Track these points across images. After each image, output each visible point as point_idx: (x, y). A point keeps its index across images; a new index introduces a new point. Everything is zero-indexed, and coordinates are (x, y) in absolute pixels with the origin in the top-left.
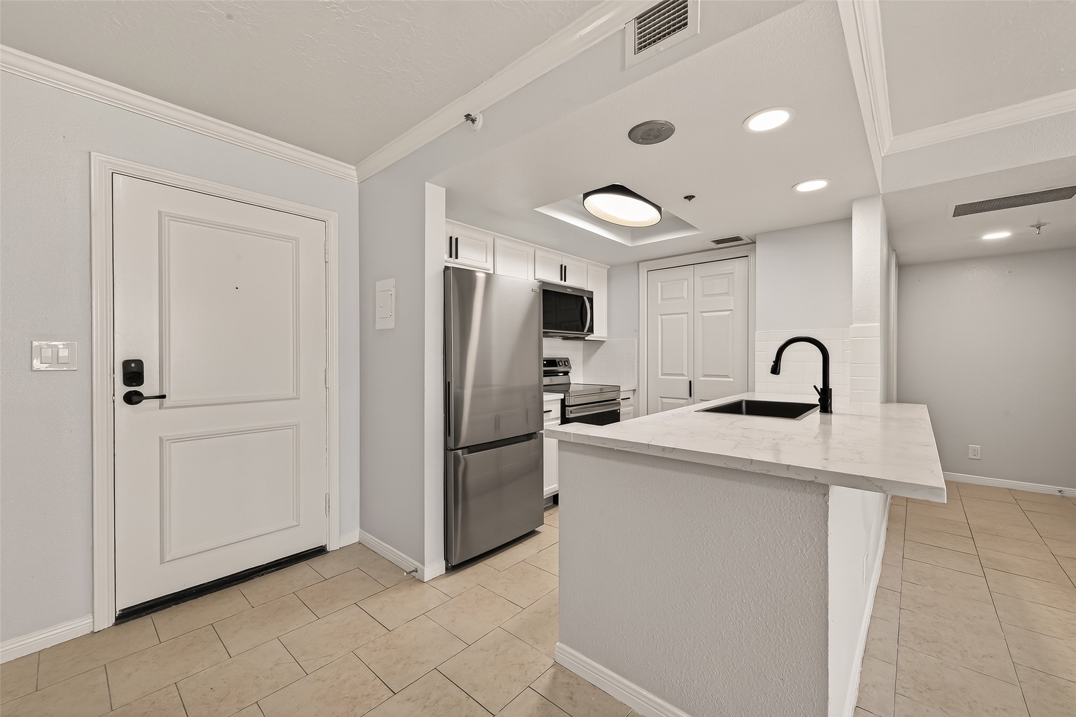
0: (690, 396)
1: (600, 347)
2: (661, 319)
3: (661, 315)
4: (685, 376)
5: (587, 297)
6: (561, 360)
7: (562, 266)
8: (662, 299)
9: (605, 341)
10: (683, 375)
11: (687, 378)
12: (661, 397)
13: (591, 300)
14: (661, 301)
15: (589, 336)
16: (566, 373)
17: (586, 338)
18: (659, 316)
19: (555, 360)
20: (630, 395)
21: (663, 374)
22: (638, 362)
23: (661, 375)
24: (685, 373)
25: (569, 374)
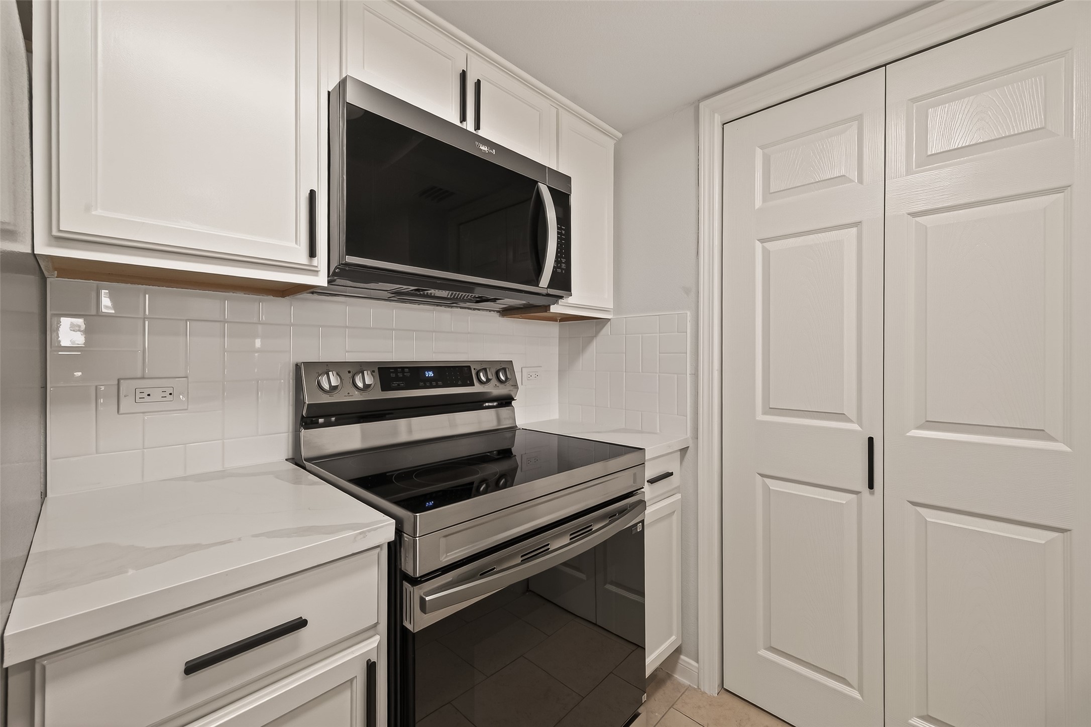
0: (871, 486)
1: (596, 335)
2: (766, 254)
3: (762, 241)
4: (848, 420)
5: (551, 190)
6: (485, 366)
7: (463, 75)
8: (768, 194)
9: (609, 320)
10: (840, 416)
11: (855, 427)
12: (762, 475)
13: (562, 200)
14: (764, 200)
15: (561, 301)
16: (506, 401)
17: (554, 309)
18: (759, 246)
19: (469, 367)
20: (672, 466)
21: (770, 410)
22: (696, 374)
23: (764, 413)
24: (850, 410)
25: (513, 403)
